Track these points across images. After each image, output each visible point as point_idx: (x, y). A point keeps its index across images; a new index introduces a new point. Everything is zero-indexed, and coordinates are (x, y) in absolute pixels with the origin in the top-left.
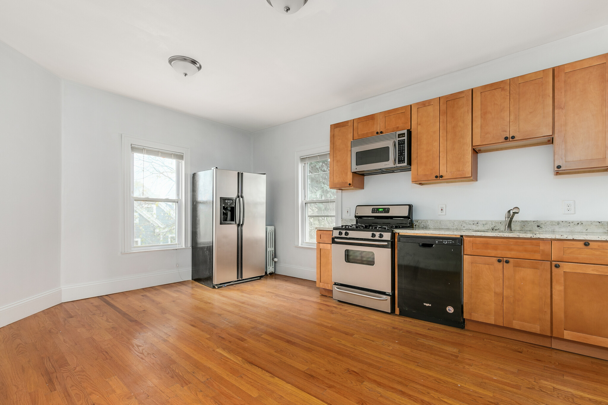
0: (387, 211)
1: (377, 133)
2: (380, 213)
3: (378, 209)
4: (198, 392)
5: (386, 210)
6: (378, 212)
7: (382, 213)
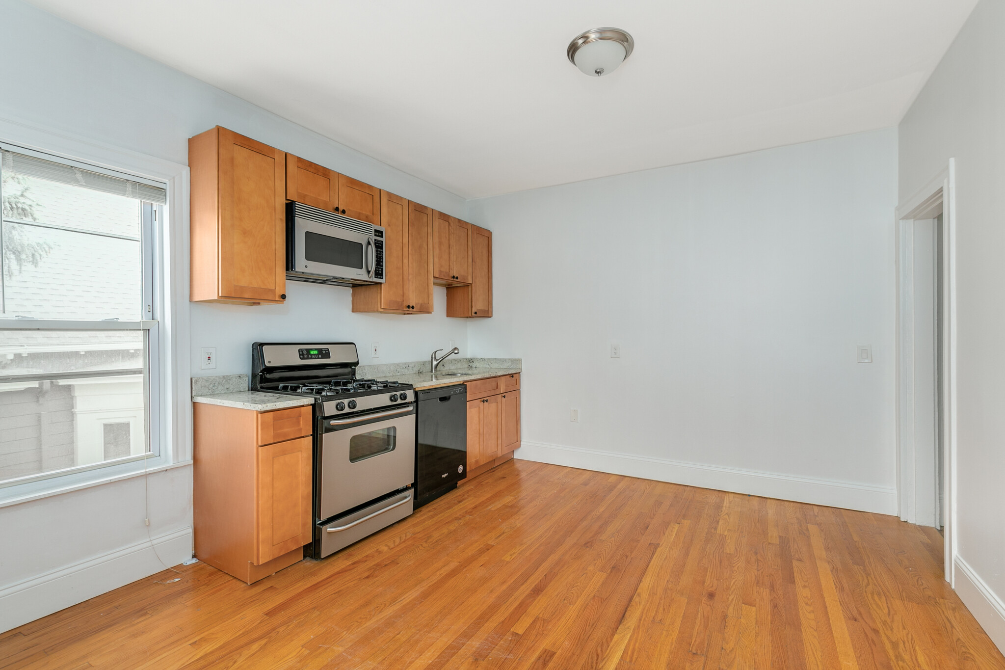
0: (325, 354)
1: (337, 209)
2: (316, 358)
3: (308, 350)
4: (728, 651)
5: (324, 352)
6: (311, 356)
7: (319, 358)
